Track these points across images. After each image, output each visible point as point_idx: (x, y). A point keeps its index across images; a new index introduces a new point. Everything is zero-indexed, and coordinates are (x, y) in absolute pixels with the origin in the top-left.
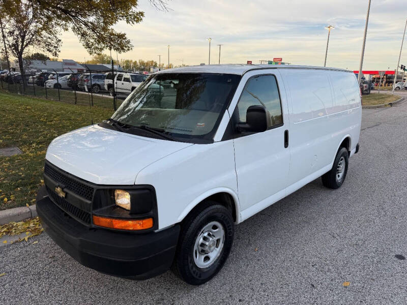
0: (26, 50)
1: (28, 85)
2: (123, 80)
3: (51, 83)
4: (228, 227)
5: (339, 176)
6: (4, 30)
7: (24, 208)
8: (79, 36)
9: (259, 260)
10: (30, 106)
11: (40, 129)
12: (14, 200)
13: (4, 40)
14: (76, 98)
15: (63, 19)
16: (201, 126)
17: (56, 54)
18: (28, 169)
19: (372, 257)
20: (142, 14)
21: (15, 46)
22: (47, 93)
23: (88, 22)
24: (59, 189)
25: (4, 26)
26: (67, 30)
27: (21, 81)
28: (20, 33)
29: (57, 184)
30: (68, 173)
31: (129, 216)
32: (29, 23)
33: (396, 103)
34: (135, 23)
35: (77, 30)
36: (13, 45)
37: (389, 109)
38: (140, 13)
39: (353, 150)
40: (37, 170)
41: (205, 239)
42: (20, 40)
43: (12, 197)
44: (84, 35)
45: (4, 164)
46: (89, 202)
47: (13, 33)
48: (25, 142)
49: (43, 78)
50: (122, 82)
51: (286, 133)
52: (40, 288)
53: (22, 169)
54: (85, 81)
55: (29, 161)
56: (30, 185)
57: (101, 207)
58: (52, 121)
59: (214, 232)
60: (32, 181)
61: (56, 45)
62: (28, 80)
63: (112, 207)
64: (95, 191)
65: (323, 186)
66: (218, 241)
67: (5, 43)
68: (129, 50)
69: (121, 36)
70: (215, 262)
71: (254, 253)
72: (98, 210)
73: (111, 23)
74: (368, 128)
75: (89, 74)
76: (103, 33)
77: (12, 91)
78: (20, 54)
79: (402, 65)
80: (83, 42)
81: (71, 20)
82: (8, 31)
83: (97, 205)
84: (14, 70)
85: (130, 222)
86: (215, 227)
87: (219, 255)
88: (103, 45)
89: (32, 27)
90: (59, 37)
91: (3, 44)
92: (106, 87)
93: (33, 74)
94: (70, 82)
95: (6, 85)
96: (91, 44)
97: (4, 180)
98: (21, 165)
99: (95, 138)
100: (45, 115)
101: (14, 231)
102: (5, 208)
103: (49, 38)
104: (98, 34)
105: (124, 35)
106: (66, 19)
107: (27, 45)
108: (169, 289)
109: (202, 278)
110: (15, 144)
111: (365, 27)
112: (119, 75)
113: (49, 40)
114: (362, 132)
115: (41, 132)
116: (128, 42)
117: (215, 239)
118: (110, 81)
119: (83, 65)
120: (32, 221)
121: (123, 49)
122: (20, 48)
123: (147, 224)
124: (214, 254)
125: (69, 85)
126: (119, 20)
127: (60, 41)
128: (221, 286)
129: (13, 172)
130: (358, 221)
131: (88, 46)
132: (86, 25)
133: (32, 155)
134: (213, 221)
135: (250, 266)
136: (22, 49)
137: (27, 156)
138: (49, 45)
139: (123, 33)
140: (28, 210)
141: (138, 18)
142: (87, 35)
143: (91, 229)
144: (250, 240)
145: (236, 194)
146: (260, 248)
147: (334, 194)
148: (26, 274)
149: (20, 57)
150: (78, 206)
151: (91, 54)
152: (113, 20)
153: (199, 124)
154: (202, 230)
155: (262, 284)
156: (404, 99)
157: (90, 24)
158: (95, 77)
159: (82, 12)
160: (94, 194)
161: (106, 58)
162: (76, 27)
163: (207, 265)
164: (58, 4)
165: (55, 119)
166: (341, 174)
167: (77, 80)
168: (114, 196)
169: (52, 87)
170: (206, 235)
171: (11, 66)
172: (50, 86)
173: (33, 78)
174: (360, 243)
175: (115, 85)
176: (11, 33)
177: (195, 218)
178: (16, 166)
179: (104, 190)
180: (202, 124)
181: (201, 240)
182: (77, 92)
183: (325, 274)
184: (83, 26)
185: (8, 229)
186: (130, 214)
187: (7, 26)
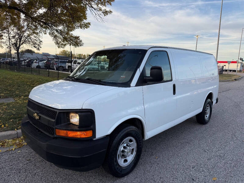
0: (21, 46)
1: (21, 66)
2: (77, 63)
3: (35, 65)
4: (139, 141)
5: (206, 116)
6: (10, 35)
7: (14, 131)
8: (53, 37)
9: (158, 164)
10: (22, 76)
11: (26, 88)
12: (8, 127)
13: (9, 41)
14: (49, 73)
15: (44, 28)
16: (123, 77)
17: (39, 49)
18: (17, 110)
19: (230, 164)
20: (89, 24)
21: (15, 44)
22: (32, 71)
23: (58, 29)
24: (36, 114)
25: (10, 33)
26: (46, 34)
27: (18, 64)
28: (19, 37)
29: (35, 112)
30: (42, 104)
31: (78, 129)
32: (25, 31)
33: (239, 79)
34: (85, 28)
35: (51, 34)
36: (14, 43)
37: (235, 82)
38: (88, 23)
39: (214, 102)
40: (23, 110)
41: (124, 147)
42: (19, 41)
43: (7, 125)
44: (55, 37)
45: (4, 107)
46: (53, 120)
47: (15, 37)
48: (17, 96)
49: (30, 62)
50: (77, 64)
51: (174, 86)
52: (20, 178)
53: (14, 109)
54: (55, 64)
55: (18, 105)
56: (18, 118)
57: (61, 123)
58: (34, 84)
59: (130, 144)
60: (20, 116)
61: (39, 44)
62: (21, 64)
63: (68, 124)
64: (57, 113)
65: (197, 123)
66: (133, 150)
67: (10, 42)
68: (81, 46)
69: (77, 38)
70: (131, 163)
71: (155, 160)
72: (59, 125)
73: (71, 31)
74: (223, 92)
75: (57, 60)
76: (66, 36)
77: (12, 70)
78: (18, 49)
79: (241, 58)
80: (55, 41)
81: (48, 28)
82: (12, 35)
83: (58, 122)
84: (14, 58)
85: (79, 133)
86: (131, 141)
87: (133, 159)
88: (66, 43)
89: (26, 34)
90: (41, 40)
91: (9, 43)
92: (67, 67)
93: (25, 60)
94: (46, 65)
95: (8, 66)
96: (59, 42)
97: (3, 115)
98: (14, 107)
99: (59, 88)
100: (30, 81)
101: (6, 145)
102: (1, 131)
103: (35, 40)
104: (64, 36)
105: (79, 37)
106: (46, 28)
107: (22, 44)
108: (101, 180)
109: (122, 173)
110: (11, 96)
111: (218, 36)
112: (75, 60)
113: (35, 41)
114: (219, 94)
115: (27, 90)
116: (81, 41)
117: (131, 148)
118: (70, 64)
119: (54, 56)
120: (18, 139)
121: (78, 45)
122: (18, 45)
123: (89, 134)
124: (130, 158)
125: (45, 66)
126: (76, 29)
127: (41, 41)
128: (134, 179)
129: (9, 111)
130: (220, 142)
131: (57, 43)
132: (57, 31)
133: (21, 102)
134: (130, 136)
135: (153, 167)
136: (20, 46)
137: (18, 103)
138: (35, 44)
139: (78, 36)
140: (16, 132)
141: (87, 26)
142: (57, 37)
143: (54, 138)
144: (152, 152)
145: (144, 120)
146: (159, 157)
147: (204, 127)
148: (11, 169)
149: (18, 51)
150: (46, 124)
151: (59, 48)
152: (73, 29)
153: (122, 76)
154: (123, 142)
155: (160, 178)
156: (243, 77)
157: (59, 31)
158: (61, 62)
159: (55, 24)
160: (57, 116)
161: (67, 52)
162: (51, 33)
163: (126, 165)
164: (41, 19)
165: (36, 83)
166: (208, 115)
167: (50, 64)
168: (69, 117)
169: (35, 67)
170: (125, 145)
171: (12, 56)
172: (34, 67)
173: (25, 62)
174: (222, 155)
175: (72, 66)
176: (14, 37)
177: (118, 133)
178: (11, 108)
179: (63, 112)
180: (124, 76)
181: (122, 149)
182: (49, 70)
183: (201, 173)
184: (55, 32)
185: (3, 143)
186: (79, 128)
187: (12, 33)
